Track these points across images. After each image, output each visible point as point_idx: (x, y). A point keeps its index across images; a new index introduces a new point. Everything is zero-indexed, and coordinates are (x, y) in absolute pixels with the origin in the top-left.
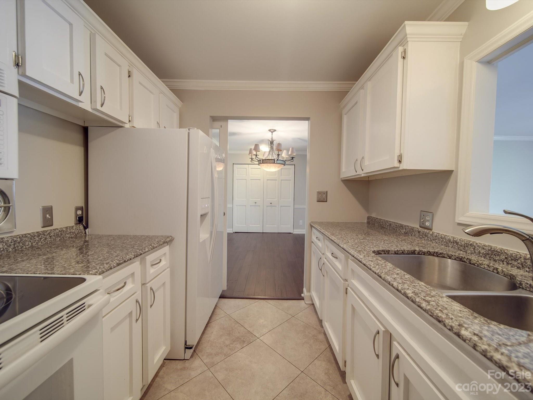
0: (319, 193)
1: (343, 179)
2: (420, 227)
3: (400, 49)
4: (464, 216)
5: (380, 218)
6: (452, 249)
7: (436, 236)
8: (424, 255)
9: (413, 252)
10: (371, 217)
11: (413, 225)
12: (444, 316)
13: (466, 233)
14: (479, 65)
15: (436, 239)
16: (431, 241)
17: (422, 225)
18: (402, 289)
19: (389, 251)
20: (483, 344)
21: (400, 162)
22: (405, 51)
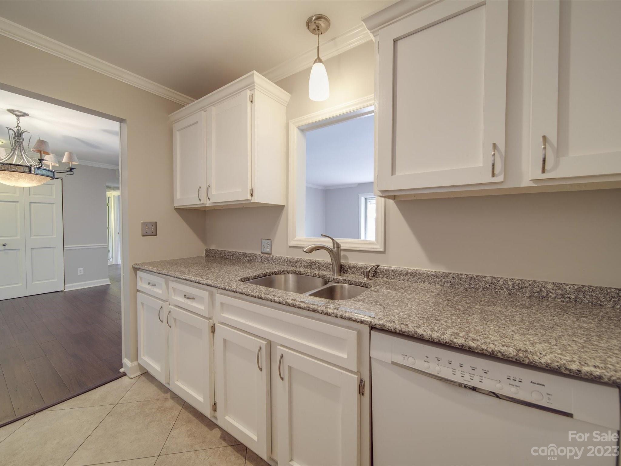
0: (145, 224)
1: (177, 208)
2: (262, 253)
3: (249, 93)
4: (294, 240)
5: (221, 249)
6: (287, 267)
7: (275, 259)
8: (272, 275)
9: (266, 275)
10: (210, 249)
11: (255, 252)
12: (316, 307)
13: (304, 251)
14: (298, 130)
15: (275, 261)
16: (272, 263)
17: (263, 251)
18: (284, 301)
19: (249, 277)
20: (339, 312)
21: (252, 195)
22: (252, 96)
